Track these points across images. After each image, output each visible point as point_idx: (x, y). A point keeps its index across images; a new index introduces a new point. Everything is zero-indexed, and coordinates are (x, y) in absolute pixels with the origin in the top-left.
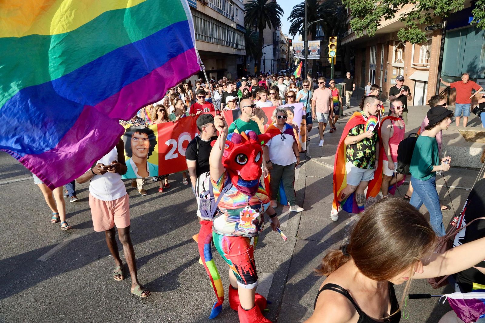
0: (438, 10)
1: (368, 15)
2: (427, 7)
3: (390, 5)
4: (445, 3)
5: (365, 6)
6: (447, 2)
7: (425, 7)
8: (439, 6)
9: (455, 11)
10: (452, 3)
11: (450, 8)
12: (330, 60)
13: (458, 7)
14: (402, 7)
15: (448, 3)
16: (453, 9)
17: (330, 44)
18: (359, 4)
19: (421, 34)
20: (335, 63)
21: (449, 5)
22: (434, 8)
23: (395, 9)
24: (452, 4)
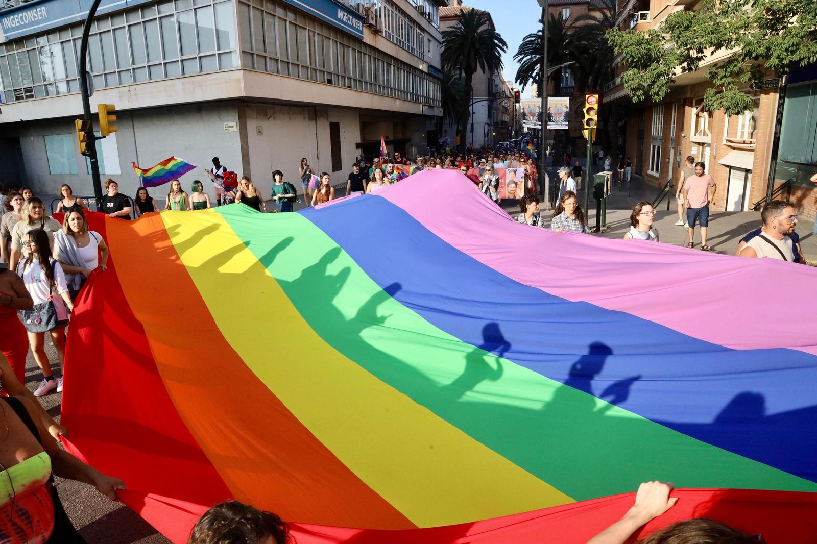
0: (774, 61)
1: (654, 65)
2: (754, 55)
3: (691, 51)
4: (787, 50)
5: (649, 50)
6: (789, 47)
7: (751, 55)
8: (775, 54)
9: (803, 63)
10: (798, 49)
11: (796, 57)
12: (586, 133)
13: (809, 58)
14: (712, 53)
15: (790, 49)
16: (801, 60)
17: (587, 108)
18: (638, 47)
19: (744, 100)
20: (594, 139)
21: (793, 52)
22: (768, 57)
23: (700, 55)
24: (798, 52)
